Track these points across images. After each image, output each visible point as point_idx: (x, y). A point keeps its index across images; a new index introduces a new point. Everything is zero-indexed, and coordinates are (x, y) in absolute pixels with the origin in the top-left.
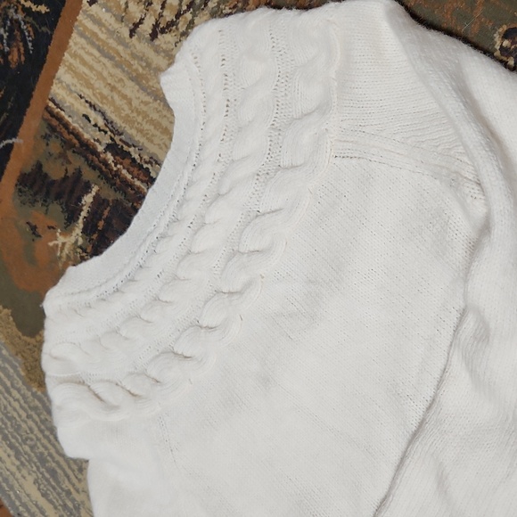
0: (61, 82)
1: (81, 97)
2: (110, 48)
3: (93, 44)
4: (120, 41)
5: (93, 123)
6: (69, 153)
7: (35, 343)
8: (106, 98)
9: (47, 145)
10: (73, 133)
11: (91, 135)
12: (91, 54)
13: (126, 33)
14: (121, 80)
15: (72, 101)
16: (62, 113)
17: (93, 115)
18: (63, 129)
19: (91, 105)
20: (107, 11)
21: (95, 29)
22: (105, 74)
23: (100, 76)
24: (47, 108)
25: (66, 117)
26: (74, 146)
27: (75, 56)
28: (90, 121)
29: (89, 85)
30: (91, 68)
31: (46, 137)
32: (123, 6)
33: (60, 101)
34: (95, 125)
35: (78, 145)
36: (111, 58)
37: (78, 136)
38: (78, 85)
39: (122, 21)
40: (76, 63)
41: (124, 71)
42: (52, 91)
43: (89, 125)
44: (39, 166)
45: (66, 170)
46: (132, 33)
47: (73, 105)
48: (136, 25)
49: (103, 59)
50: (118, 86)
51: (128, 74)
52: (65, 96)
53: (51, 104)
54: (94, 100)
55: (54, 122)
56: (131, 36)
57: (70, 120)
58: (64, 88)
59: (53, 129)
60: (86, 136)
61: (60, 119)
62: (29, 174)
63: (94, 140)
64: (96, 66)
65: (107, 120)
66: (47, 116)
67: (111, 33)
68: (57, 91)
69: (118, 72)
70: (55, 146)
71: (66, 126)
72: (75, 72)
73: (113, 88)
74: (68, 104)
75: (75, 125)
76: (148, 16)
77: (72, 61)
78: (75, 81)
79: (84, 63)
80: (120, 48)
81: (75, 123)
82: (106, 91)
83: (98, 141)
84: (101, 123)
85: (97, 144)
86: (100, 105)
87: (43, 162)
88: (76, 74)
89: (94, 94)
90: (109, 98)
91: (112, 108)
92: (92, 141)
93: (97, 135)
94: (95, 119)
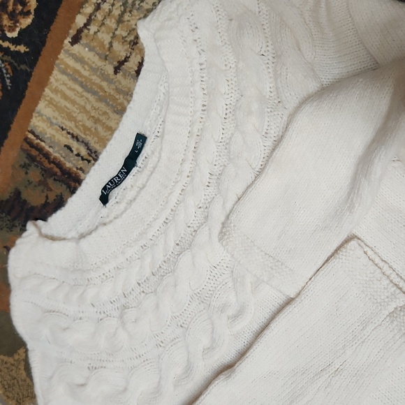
0: (40, 115)
1: (63, 129)
2: (94, 84)
3: (75, 80)
4: (104, 77)
5: (75, 152)
6: (50, 181)
7: (13, 362)
8: (89, 129)
9: (27, 173)
10: (54, 162)
11: (74, 164)
12: (74, 90)
13: (110, 70)
14: (105, 113)
15: (53, 132)
16: (43, 144)
17: (75, 145)
18: (43, 159)
19: (73, 136)
20: (90, 50)
21: (78, 66)
22: (88, 107)
23: (83, 109)
24: (26, 139)
25: (47, 148)
26: (55, 174)
27: (56, 91)
28: (72, 151)
29: (70, 117)
30: (74, 102)
31: (25, 166)
32: (107, 46)
33: (41, 132)
34: (78, 155)
35: (59, 173)
36: (94, 93)
37: (59, 165)
38: (60, 119)
39: (106, 59)
40: (57, 98)
41: (108, 104)
42: (32, 124)
43: (71, 154)
44: (18, 193)
45: (47, 197)
46: (117, 70)
47: (54, 136)
48: (121, 63)
49: (85, 94)
50: (103, 118)
51: (113, 107)
52: (45, 128)
53: (30, 136)
54: (76, 132)
55: (34, 152)
56: (116, 73)
57: (51, 150)
58: (44, 121)
59: (32, 159)
60: (68, 165)
61: (40, 150)
62: (7, 201)
63: (77, 169)
64: (78, 100)
65: (90, 150)
66: (26, 146)
67: (94, 70)
68: (37, 123)
69: (102, 106)
70: (35, 174)
71: (47, 155)
72: (56, 106)
73: (97, 121)
74: (48, 135)
75: (57, 155)
76: (134, 54)
77: (52, 96)
78: (56, 114)
79: (65, 97)
80: (104, 84)
81: (55, 153)
82: (89, 124)
83: (81, 169)
84: (84, 152)
85: (80, 172)
86: (84, 136)
87: (22, 189)
88: (57, 107)
89: (76, 126)
90: (93, 129)
91: (96, 139)
92: (75, 169)
93: (81, 164)
94: (77, 149)
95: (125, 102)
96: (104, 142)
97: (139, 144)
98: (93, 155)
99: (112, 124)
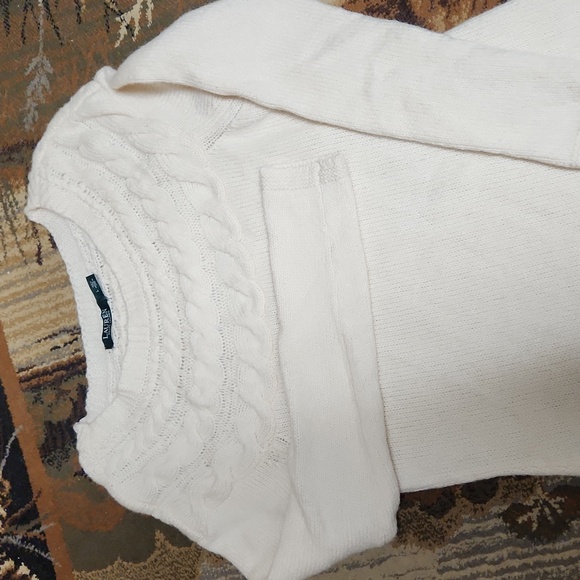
0: (15, 352)
1: (39, 341)
2: (33, 287)
3: (18, 301)
4: (39, 274)
5: (62, 345)
6: (65, 386)
7: (159, 553)
8: (57, 319)
9: (42, 403)
10: (54, 371)
11: (68, 354)
12: (23, 308)
13: (35, 266)
14: (57, 296)
15: (35, 351)
16: (35, 368)
17: (57, 341)
18: (45, 378)
19: (50, 337)
20: (11, 271)
21: (13, 290)
22: (43, 306)
23: (42, 311)
24: (22, 381)
25: (41, 367)
26: (63, 376)
27: (12, 323)
28: (59, 347)
29: (37, 328)
30: (31, 315)
31: (37, 399)
32: (20, 255)
33: (27, 362)
34: (65, 344)
35: (64, 372)
36: (39, 293)
37: (60, 367)
38: (31, 337)
39: (27, 264)
40: (18, 327)
41: (54, 288)
42: (14, 363)
43: (60, 350)
44: (49, 424)
45: (71, 399)
46: (39, 262)
47: (38, 353)
48: (39, 254)
49: (33, 301)
50: (60, 300)
51: (58, 286)
52: (27, 355)
53: (22, 374)
54: (49, 332)
55: (34, 382)
56: (40, 263)
57: (45, 365)
58: (22, 353)
59: (37, 388)
60: (65, 359)
61: (36, 375)
62: (46, 440)
63: (73, 354)
64: (32, 310)
65: (71, 331)
66: (25, 385)
67: (25, 280)
68: (19, 360)
69: (52, 294)
70: (49, 396)
71: (46, 372)
72: (21, 333)
73: (56, 307)
74: (34, 358)
75: (52, 363)
76: (41, 239)
77: (12, 329)
78: (26, 337)
79: (22, 319)
80: (40, 279)
81: (48, 364)
82: (53, 316)
83: (76, 351)
84: (67, 337)
85: (77, 354)
86: (57, 328)
87: (49, 418)
89: (47, 328)
90: (60, 316)
91: (67, 319)
92: (72, 357)
93: (72, 348)
94: (61, 342)
95: (64, 273)
96: (74, 314)
97: (94, 284)
98: (75, 331)
99: (69, 297)
